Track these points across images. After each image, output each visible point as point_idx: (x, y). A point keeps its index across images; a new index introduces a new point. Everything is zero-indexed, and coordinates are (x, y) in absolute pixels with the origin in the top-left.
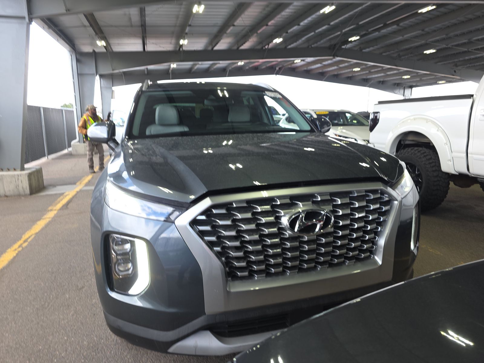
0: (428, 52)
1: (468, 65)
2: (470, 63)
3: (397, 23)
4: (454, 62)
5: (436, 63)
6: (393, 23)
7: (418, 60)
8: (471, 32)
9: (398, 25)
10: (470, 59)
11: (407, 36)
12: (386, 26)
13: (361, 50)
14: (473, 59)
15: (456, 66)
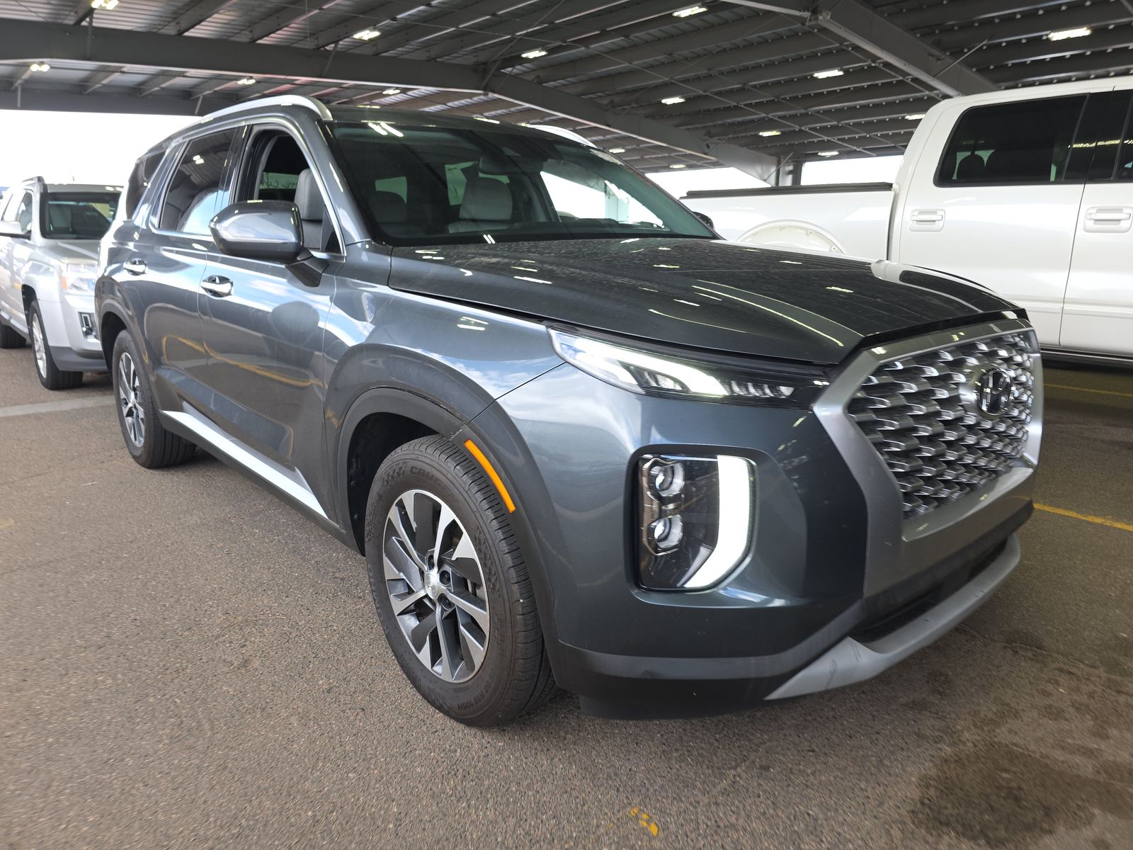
0: (669, 101)
1: (731, 136)
2: (735, 132)
3: (625, 32)
4: (706, 127)
5: (677, 126)
6: (618, 32)
7: (647, 117)
8: (746, 69)
9: (627, 36)
10: (733, 124)
11: (637, 64)
12: (604, 35)
13: (540, 81)
14: (739, 123)
15: (710, 135)
